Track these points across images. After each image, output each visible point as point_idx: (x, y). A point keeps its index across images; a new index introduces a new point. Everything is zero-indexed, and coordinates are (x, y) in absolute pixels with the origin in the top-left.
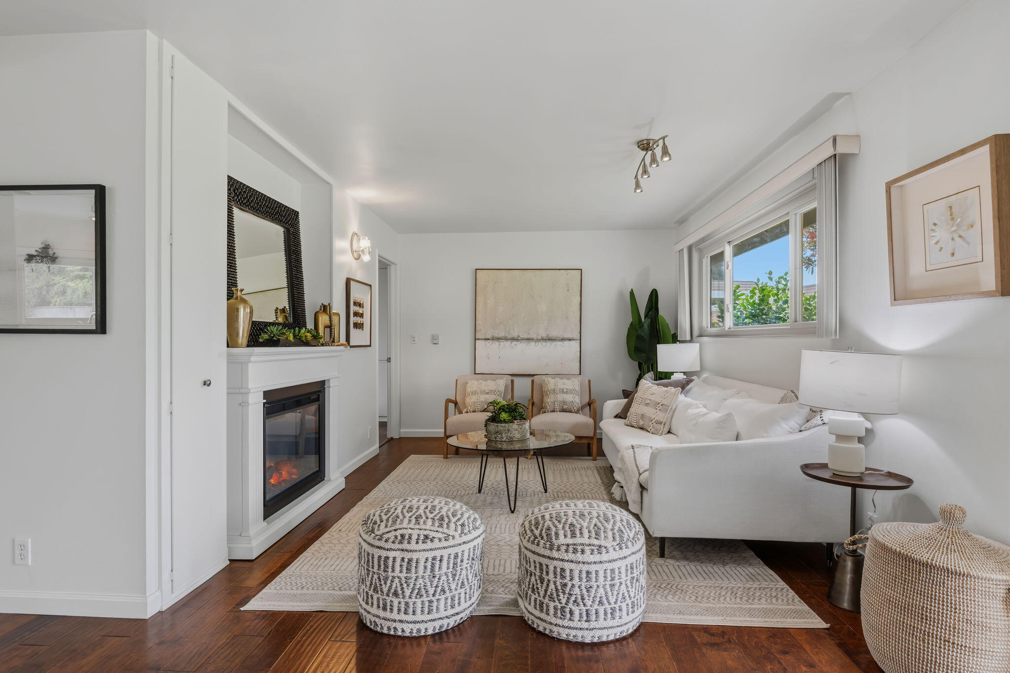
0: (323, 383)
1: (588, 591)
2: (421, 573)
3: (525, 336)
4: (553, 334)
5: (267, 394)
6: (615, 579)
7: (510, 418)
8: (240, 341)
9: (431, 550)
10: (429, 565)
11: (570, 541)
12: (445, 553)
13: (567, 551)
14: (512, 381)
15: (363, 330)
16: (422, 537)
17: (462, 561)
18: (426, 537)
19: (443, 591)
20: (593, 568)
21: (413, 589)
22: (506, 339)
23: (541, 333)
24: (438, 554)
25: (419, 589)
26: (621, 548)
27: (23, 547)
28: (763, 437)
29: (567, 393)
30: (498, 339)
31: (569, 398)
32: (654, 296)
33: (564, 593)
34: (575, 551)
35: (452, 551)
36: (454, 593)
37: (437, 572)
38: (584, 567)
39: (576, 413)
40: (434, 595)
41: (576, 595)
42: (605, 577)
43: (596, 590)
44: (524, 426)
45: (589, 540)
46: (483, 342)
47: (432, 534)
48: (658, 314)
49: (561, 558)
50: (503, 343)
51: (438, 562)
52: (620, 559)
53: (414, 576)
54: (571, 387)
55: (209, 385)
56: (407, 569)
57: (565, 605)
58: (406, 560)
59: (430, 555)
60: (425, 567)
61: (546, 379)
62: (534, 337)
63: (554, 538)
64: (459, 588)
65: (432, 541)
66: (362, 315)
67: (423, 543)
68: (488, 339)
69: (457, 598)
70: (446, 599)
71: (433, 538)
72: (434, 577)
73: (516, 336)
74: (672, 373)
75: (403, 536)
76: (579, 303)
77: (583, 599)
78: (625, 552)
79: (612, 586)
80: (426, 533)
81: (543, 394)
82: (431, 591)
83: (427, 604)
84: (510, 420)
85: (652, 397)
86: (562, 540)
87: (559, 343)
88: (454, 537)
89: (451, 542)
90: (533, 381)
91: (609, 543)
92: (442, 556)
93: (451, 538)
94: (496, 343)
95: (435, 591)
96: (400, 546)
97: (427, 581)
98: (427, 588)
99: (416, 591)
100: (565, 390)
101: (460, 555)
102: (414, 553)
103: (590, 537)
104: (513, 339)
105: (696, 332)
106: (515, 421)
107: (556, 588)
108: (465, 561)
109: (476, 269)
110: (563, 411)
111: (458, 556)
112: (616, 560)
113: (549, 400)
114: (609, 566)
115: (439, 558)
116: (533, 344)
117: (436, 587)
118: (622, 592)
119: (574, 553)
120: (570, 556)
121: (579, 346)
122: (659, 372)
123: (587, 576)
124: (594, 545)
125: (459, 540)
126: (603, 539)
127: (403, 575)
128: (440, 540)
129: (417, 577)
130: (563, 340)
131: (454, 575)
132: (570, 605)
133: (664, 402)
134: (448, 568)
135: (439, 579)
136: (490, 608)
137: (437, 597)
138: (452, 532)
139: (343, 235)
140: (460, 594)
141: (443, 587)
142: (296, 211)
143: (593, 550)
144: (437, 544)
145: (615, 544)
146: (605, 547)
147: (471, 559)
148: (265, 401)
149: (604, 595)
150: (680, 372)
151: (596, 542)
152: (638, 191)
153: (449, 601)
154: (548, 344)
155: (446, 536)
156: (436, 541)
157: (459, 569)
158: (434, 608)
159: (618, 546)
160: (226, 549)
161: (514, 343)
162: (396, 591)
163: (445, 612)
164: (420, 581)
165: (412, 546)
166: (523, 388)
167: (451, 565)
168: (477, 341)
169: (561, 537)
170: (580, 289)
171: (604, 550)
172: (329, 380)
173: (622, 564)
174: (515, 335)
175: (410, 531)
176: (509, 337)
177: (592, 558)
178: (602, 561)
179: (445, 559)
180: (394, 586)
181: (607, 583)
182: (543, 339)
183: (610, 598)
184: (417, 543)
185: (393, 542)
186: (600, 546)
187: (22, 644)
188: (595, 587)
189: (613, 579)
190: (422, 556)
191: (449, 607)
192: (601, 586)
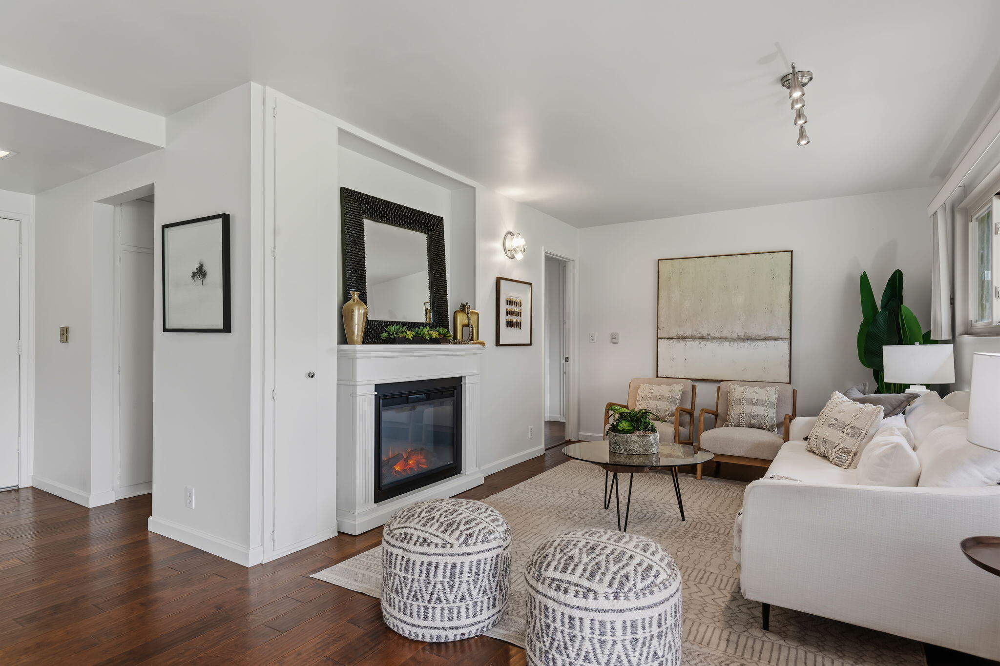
0: (460, 379)
1: (571, 640)
2: (416, 576)
3: (717, 335)
4: (753, 332)
5: (378, 387)
6: (606, 634)
7: (631, 428)
8: (356, 338)
9: (427, 554)
10: (424, 569)
11: (558, 575)
12: (442, 561)
13: (550, 586)
14: (694, 387)
15: (520, 329)
16: (421, 540)
17: (461, 573)
18: (425, 540)
19: (439, 600)
20: (577, 614)
21: (410, 591)
22: (693, 338)
23: (737, 330)
24: (434, 559)
25: (415, 592)
26: (616, 598)
27: (190, 493)
28: (937, 486)
29: (756, 404)
30: (684, 338)
31: (759, 410)
32: (896, 281)
33: (548, 635)
34: (558, 588)
35: (450, 560)
36: (451, 605)
37: (432, 579)
38: (567, 610)
39: (768, 430)
40: (429, 602)
41: (558, 640)
42: (591, 629)
43: (581, 642)
44: (647, 439)
45: (579, 579)
46: (666, 342)
47: (431, 538)
48: (902, 303)
49: (544, 593)
50: (690, 343)
51: (433, 569)
52: (614, 611)
53: (410, 577)
54: (764, 398)
55: (313, 376)
56: (405, 569)
57: (548, 650)
58: (405, 560)
59: (426, 559)
60: (421, 571)
61: (732, 386)
62: (729, 336)
63: (544, 567)
64: (458, 601)
65: (429, 545)
66: (519, 314)
67: (420, 545)
68: (672, 338)
69: (455, 611)
70: (442, 609)
71: (431, 542)
72: (428, 583)
73: (705, 335)
74: (907, 386)
75: (406, 535)
76: (788, 293)
77: (566, 648)
78: (621, 604)
79: (602, 643)
80: (426, 535)
81: (728, 404)
82: (427, 597)
83: (422, 609)
84: (630, 430)
85: (839, 417)
86: (550, 573)
87: (760, 343)
88: (452, 546)
89: (448, 550)
90: (719, 388)
91: (602, 589)
92: (437, 563)
93: (449, 546)
94: (682, 344)
95: (430, 598)
96: (401, 545)
97: (423, 585)
98: (422, 592)
99: (413, 593)
100: (754, 401)
101: (458, 565)
102: (411, 554)
103: (581, 576)
104: (702, 338)
105: (959, 329)
106: (637, 433)
107: (541, 628)
108: (466, 574)
109: (659, 260)
110: (751, 426)
111: (455, 566)
112: (608, 611)
113: (734, 412)
114: (599, 617)
115: (434, 565)
116: (727, 344)
117: (432, 594)
118: (618, 654)
119: (556, 590)
120: (552, 592)
121: (788, 347)
122: (886, 383)
123: (570, 623)
124: (581, 586)
125: (456, 550)
126: (596, 581)
127: (402, 574)
128: (437, 545)
129: (413, 579)
130: (766, 339)
131: (451, 587)
132: (553, 652)
133: (856, 424)
134: (444, 577)
135: (434, 586)
136: (507, 632)
137: (432, 604)
138: (452, 540)
139: (491, 235)
140: (459, 607)
141: (439, 596)
142: (439, 217)
143: (577, 592)
144: (432, 549)
145: (610, 591)
146: (595, 592)
147: (473, 573)
148: (376, 393)
149: (591, 651)
150: (921, 385)
151: (586, 583)
152: (803, 142)
153: (446, 612)
154: (746, 344)
155: (445, 542)
156: (432, 546)
157: (457, 580)
158: (430, 616)
159: (613, 595)
160: (336, 522)
161: (703, 343)
162: (397, 588)
163: (442, 623)
164: (416, 584)
165: (411, 547)
166: (706, 396)
167: (448, 575)
168: (659, 340)
169: (551, 568)
170: (789, 276)
171: (591, 595)
172: (465, 377)
173: (619, 618)
174: (704, 333)
175: (413, 531)
176: (697, 336)
177: (575, 602)
178: (587, 607)
179: (441, 567)
180: (395, 583)
181: (594, 636)
182: (740, 339)
183: (600, 656)
184: (415, 544)
185: (397, 540)
186: (589, 590)
187: (171, 567)
188: (580, 638)
189: (602, 634)
190: (419, 559)
191: (446, 619)
192: (587, 639)
